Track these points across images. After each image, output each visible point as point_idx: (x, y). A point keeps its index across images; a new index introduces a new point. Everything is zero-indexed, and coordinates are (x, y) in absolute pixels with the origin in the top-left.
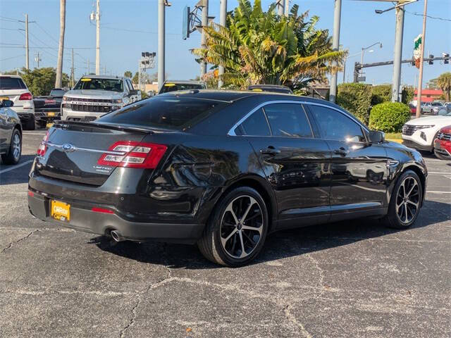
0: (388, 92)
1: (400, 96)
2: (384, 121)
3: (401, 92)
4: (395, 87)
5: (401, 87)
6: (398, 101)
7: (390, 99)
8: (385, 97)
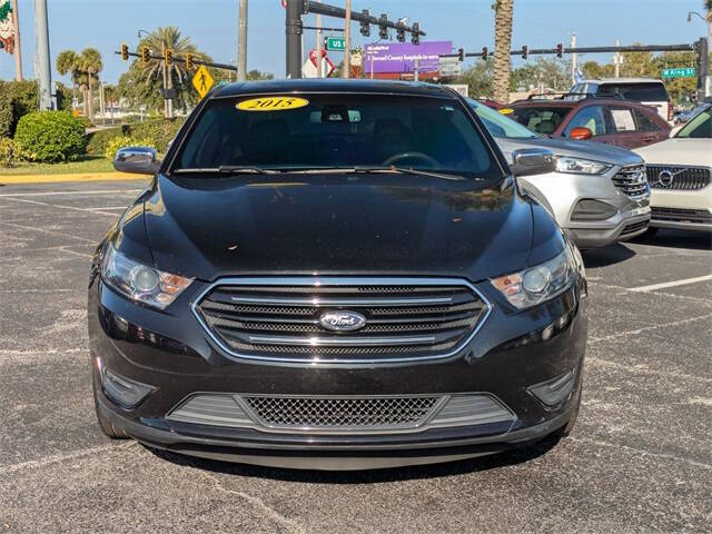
0: (33, 92)
1: (54, 99)
2: (47, 143)
3: (54, 93)
4: (43, 86)
5: (53, 84)
6: (52, 109)
7: (37, 106)
8: (29, 102)
